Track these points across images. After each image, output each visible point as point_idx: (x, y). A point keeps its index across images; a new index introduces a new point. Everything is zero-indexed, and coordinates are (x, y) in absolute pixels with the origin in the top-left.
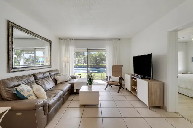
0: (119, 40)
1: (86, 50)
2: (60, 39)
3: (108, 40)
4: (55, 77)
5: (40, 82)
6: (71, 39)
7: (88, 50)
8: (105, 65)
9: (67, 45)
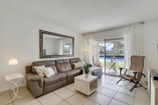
0: (142, 23)
1: (104, 41)
2: (84, 35)
3: (126, 26)
4: (74, 64)
5: (59, 66)
6: (90, 33)
7: (105, 40)
8: (123, 55)
9: (88, 39)
